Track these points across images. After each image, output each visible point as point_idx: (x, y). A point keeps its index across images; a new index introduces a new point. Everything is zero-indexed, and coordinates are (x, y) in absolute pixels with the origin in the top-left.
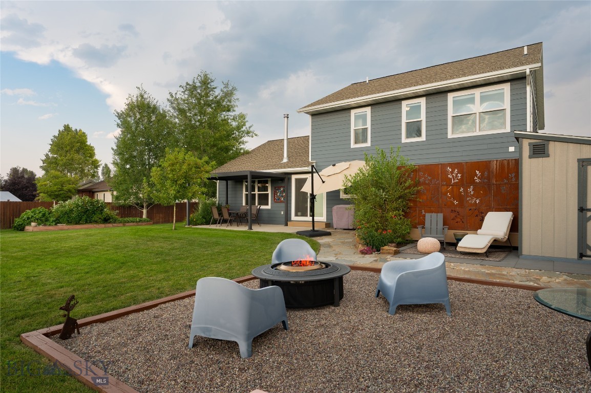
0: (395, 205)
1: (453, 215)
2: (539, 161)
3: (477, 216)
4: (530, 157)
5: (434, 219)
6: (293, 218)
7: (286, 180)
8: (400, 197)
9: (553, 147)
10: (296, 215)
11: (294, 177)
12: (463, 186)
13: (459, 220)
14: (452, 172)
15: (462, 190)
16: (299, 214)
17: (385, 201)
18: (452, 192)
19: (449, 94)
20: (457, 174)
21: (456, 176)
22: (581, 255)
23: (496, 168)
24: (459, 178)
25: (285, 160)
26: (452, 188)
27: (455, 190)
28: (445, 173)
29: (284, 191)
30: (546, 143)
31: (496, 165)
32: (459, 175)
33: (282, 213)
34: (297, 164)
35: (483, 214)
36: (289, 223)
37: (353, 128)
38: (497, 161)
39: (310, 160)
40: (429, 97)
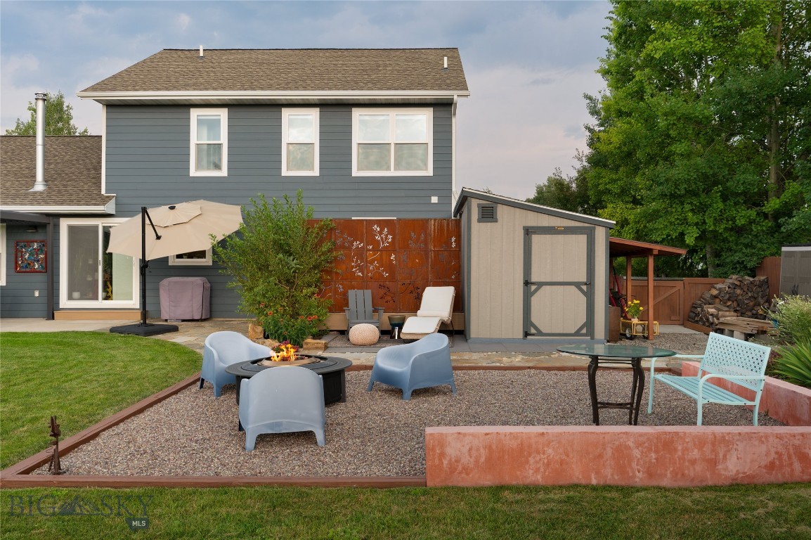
0: (308, 278)
1: (382, 291)
2: (487, 226)
3: (411, 292)
4: (479, 221)
5: (360, 298)
6: (64, 302)
7: (50, 228)
8: (315, 267)
9: (501, 211)
10: (70, 298)
11: (64, 224)
12: (394, 251)
13: (389, 298)
14: (381, 233)
15: (393, 257)
16: (76, 295)
17: (294, 272)
18: (380, 260)
19: (354, 109)
20: (387, 235)
21: (386, 239)
22: (526, 334)
23: (434, 229)
24: (390, 240)
25: (39, 187)
26: (381, 255)
27: (384, 257)
28: (371, 234)
29: (40, 250)
30: (494, 205)
31: (434, 225)
32: (390, 237)
33: (37, 294)
34: (73, 197)
35: (419, 290)
36: (56, 314)
37: (194, 140)
38: (435, 220)
39: (103, 191)
40: (325, 109)
